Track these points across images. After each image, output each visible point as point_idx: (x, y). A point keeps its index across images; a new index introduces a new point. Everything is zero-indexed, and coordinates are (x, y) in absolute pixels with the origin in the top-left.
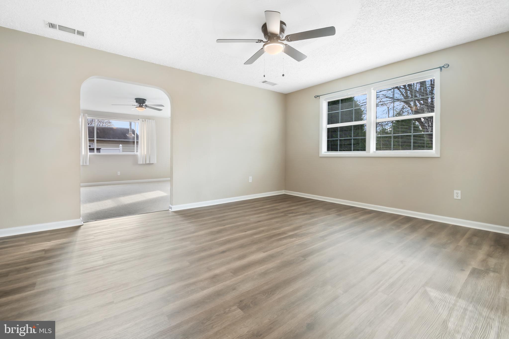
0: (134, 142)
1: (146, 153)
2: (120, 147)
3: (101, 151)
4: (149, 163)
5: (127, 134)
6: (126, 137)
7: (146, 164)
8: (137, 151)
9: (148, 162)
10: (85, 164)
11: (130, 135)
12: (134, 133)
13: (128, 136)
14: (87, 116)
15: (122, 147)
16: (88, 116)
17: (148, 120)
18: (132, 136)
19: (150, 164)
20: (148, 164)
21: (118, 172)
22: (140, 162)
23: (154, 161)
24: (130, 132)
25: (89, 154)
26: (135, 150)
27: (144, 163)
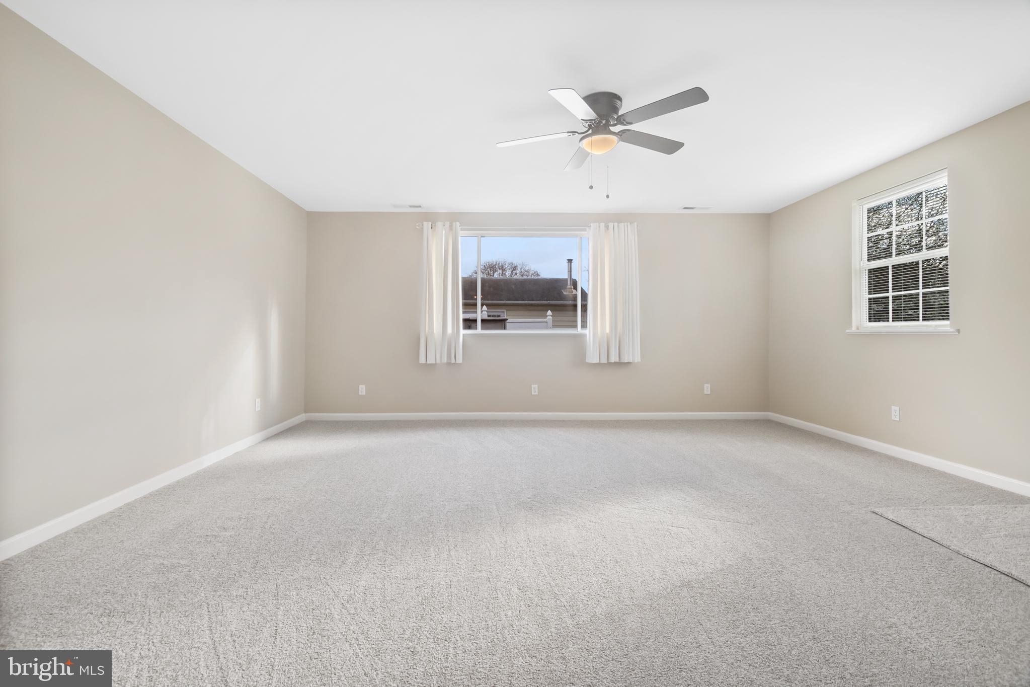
0: (575, 306)
1: (608, 331)
2: (548, 317)
3: (508, 325)
4: (618, 361)
5: (563, 291)
6: (561, 297)
7: (609, 364)
8: (584, 325)
9: (614, 358)
10: (453, 361)
11: (569, 292)
12: (575, 288)
13: (565, 293)
14: (459, 228)
15: (552, 316)
16: (462, 230)
17: (616, 224)
18: (574, 293)
19: (620, 364)
20: (615, 363)
21: (533, 386)
22: (593, 357)
23: (633, 354)
24: (569, 287)
25: (463, 332)
26: (577, 323)
27: (604, 361)
